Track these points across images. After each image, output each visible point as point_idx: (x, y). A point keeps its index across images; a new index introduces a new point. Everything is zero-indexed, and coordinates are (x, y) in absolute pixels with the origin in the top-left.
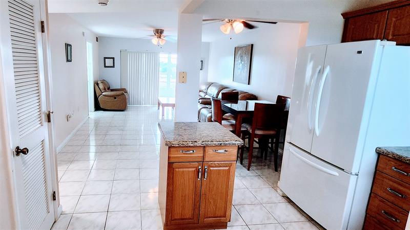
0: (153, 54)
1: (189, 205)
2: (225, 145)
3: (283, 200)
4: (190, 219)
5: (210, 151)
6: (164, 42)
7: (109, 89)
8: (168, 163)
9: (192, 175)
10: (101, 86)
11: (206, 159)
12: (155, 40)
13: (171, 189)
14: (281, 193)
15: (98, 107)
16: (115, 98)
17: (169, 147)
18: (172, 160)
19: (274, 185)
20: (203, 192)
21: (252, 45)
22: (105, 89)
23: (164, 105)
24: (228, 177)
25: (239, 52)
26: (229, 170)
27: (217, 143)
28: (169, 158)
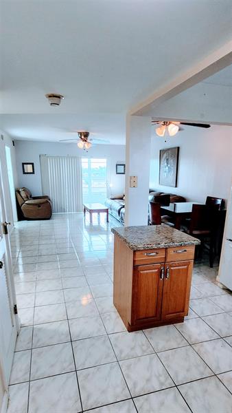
0: (74, 158)
1: (152, 304)
2: (185, 245)
3: (224, 292)
4: (153, 317)
5: (171, 252)
6: (90, 145)
7: (31, 197)
8: (134, 266)
9: (155, 276)
10: (23, 194)
11: (168, 260)
12: (81, 144)
13: (136, 290)
14: (221, 286)
15: (21, 217)
16: (39, 206)
17: (134, 251)
18: (137, 263)
19: (213, 279)
20: (165, 291)
21: (178, 148)
22: (27, 197)
23: (91, 211)
24: (186, 275)
25: (165, 155)
26: (188, 268)
27: (178, 244)
28: (134, 261)
